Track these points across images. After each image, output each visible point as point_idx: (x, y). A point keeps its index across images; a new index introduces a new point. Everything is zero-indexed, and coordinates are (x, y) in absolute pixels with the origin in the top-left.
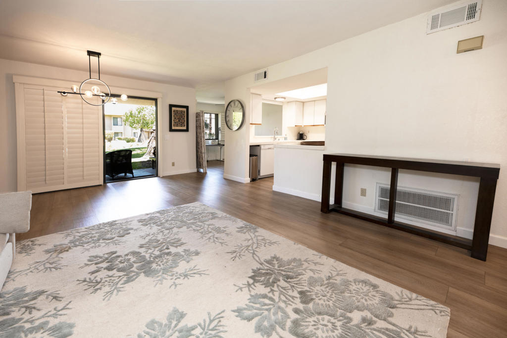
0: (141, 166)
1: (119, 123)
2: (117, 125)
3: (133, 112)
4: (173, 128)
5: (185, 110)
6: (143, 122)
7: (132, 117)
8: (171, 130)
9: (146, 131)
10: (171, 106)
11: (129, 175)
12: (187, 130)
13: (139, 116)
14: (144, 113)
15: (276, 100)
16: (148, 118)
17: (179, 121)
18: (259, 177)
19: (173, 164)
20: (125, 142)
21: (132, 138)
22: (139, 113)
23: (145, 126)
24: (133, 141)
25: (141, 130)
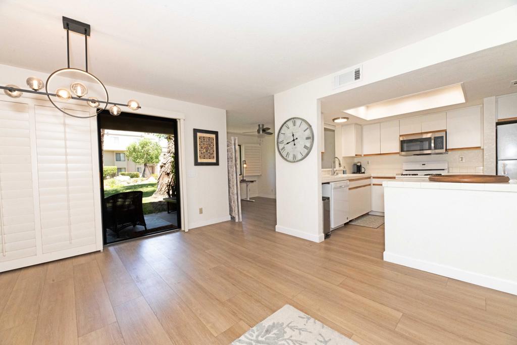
0: (151, 208)
1: (122, 158)
2: (120, 161)
3: (136, 147)
4: (199, 161)
5: (214, 136)
6: (147, 158)
7: (135, 152)
8: (197, 164)
9: (150, 167)
10: (196, 131)
11: (140, 228)
12: (217, 164)
13: (142, 151)
14: (147, 148)
15: (336, 121)
16: (151, 154)
17: (207, 151)
18: (331, 230)
19: (201, 211)
20: (129, 177)
21: (135, 173)
22: (143, 147)
23: (149, 161)
24: (137, 176)
25: (145, 165)
